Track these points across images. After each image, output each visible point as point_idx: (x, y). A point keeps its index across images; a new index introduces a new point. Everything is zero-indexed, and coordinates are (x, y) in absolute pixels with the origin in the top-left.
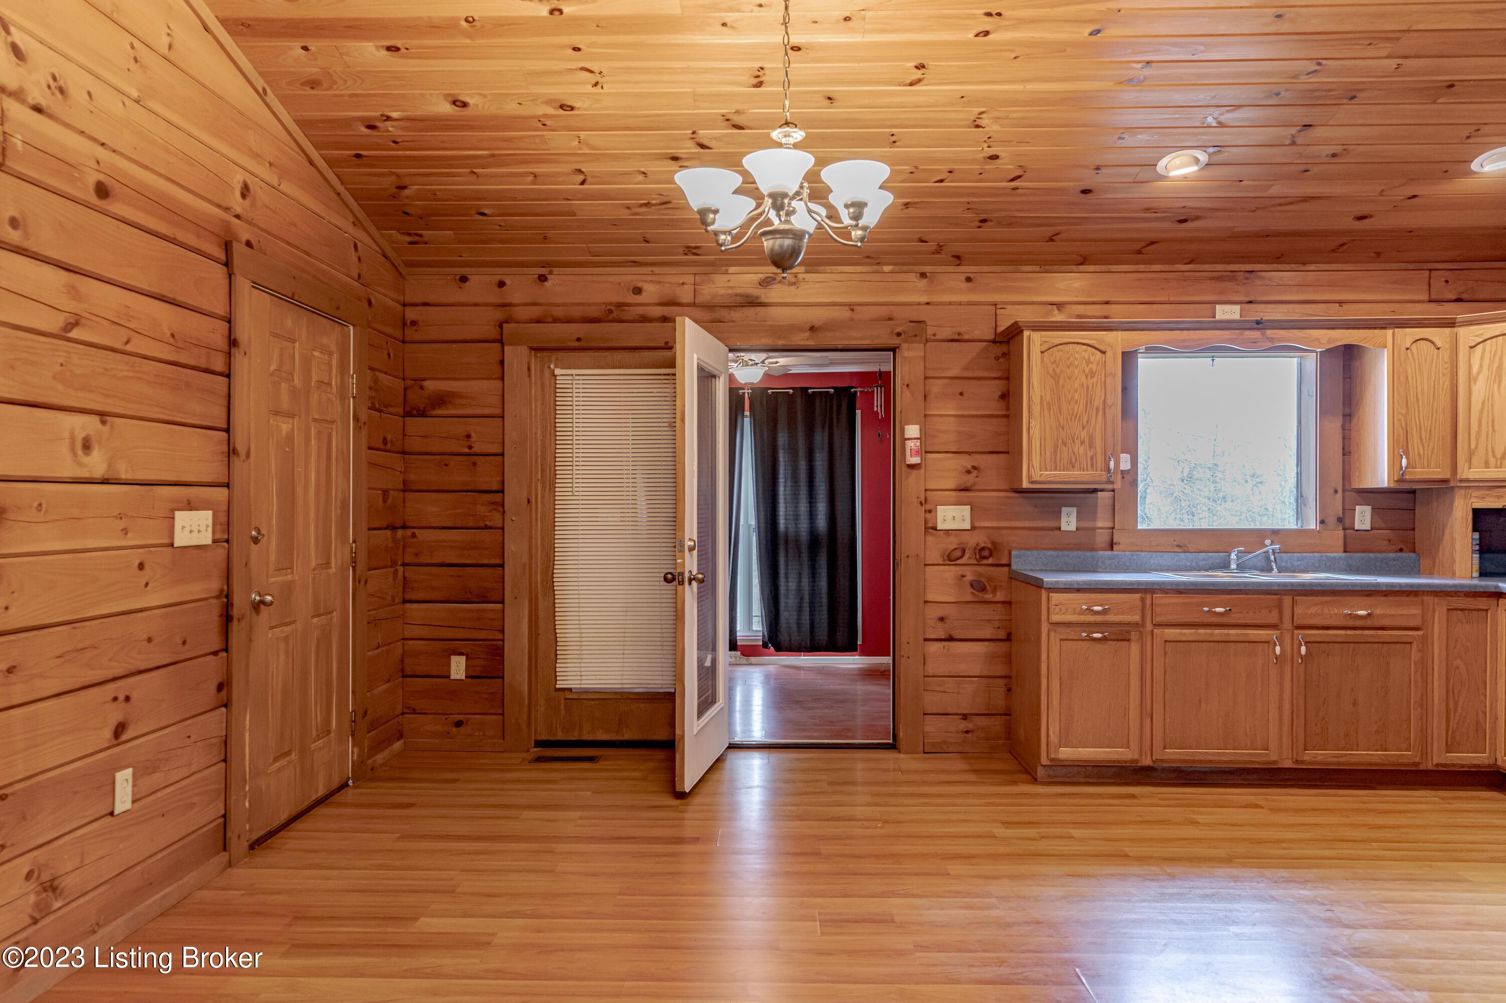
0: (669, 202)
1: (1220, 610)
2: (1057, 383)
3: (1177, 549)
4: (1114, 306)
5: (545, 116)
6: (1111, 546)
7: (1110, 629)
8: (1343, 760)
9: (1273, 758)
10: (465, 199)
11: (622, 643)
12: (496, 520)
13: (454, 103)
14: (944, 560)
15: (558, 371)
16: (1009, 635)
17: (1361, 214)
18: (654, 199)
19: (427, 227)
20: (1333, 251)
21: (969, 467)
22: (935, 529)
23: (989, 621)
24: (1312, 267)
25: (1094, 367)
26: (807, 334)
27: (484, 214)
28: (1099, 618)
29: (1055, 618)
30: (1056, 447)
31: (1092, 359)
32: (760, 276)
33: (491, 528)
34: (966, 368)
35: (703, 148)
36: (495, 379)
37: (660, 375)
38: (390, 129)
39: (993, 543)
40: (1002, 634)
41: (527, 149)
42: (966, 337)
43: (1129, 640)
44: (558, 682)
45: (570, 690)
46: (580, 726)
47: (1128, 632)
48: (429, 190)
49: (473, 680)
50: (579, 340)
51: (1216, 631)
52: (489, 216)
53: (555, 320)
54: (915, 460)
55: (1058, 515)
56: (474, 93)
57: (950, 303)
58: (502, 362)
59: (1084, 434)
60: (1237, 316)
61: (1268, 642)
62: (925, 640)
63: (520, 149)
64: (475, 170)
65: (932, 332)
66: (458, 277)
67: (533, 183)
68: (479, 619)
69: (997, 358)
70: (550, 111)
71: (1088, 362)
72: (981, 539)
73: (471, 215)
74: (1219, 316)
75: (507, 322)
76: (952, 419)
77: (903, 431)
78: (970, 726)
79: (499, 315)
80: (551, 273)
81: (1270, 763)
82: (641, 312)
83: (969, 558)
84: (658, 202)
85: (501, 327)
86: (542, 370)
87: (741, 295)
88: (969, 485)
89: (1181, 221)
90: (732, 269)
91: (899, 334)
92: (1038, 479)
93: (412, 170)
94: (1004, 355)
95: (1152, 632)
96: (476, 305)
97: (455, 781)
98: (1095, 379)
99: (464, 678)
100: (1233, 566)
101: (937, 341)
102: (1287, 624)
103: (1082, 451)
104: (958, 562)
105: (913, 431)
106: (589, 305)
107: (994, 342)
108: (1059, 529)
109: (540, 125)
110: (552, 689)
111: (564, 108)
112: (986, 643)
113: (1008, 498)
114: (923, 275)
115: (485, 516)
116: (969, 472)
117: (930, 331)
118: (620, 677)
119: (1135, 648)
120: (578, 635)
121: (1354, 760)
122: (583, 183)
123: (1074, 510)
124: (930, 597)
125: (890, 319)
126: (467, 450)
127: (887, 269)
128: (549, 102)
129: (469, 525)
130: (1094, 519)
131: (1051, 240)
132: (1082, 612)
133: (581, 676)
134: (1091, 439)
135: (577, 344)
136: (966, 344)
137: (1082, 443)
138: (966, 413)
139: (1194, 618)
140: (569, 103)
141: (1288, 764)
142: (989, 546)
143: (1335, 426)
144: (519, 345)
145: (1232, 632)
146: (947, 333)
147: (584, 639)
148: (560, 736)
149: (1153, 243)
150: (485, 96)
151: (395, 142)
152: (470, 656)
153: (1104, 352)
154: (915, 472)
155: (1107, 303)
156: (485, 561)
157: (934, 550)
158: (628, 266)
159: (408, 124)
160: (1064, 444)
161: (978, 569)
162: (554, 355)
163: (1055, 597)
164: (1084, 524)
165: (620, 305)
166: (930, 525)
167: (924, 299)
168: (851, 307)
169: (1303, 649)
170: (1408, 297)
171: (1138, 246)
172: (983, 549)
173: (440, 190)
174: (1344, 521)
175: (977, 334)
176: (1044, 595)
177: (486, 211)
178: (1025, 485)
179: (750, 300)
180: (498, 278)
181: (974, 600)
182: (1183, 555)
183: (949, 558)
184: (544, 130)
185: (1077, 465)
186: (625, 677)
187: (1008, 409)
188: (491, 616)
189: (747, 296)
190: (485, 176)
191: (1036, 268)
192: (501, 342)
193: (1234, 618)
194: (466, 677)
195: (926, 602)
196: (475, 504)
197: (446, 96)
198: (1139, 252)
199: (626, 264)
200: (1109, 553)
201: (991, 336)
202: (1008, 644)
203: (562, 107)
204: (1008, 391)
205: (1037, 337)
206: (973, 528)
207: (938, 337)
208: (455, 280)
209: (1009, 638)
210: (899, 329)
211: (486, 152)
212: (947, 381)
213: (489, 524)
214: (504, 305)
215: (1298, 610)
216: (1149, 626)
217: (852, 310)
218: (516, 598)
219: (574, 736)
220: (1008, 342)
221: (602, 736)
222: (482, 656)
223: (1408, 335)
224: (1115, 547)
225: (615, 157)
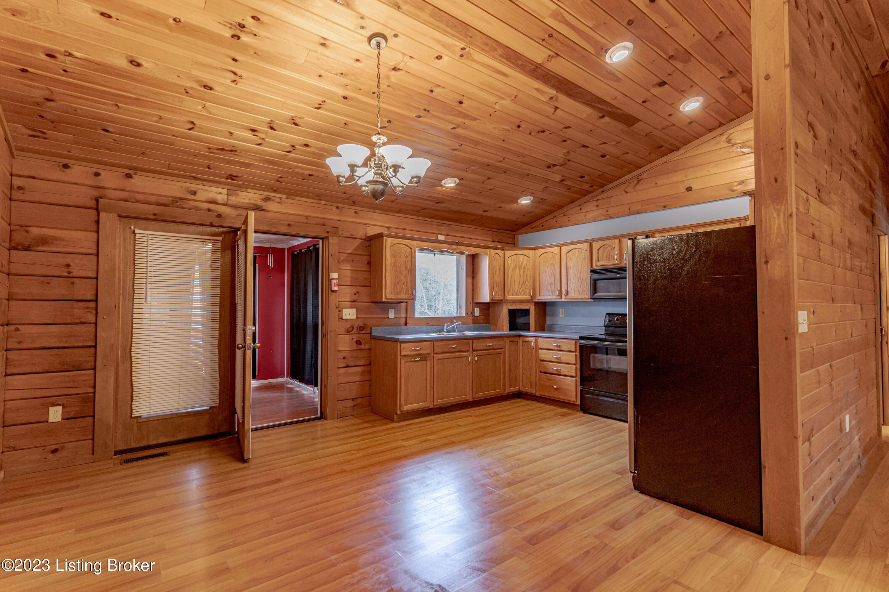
0: (235, 151)
1: (454, 346)
2: (395, 259)
3: (427, 325)
4: (407, 231)
5: (191, 88)
6: (406, 324)
7: (421, 357)
8: (485, 395)
9: (468, 398)
10: (99, 119)
11: (178, 386)
12: (91, 318)
13: (131, 62)
14: (345, 332)
15: (137, 231)
16: (370, 362)
17: (485, 210)
18: (228, 147)
19: (55, 129)
20: (472, 221)
21: (355, 292)
22: (342, 319)
23: (363, 357)
24: (464, 225)
25: (407, 254)
26: (287, 227)
27: (107, 131)
28: (417, 353)
29: (403, 353)
30: (395, 285)
31: (407, 251)
32: (263, 196)
33: (85, 323)
34: (355, 250)
35: (271, 129)
36: (91, 231)
37: (205, 239)
38: (67, 62)
39: (364, 324)
40: (367, 363)
41: (166, 102)
42: (355, 237)
43: (426, 360)
44: (133, 413)
45: (140, 417)
46: (148, 437)
47: (427, 357)
48: (72, 107)
49: (66, 421)
50: (155, 214)
51: (452, 354)
52: (111, 133)
53: (137, 201)
54: (336, 288)
55: (388, 312)
56: (150, 61)
57: (348, 222)
58: (98, 222)
59: (404, 280)
60: (444, 239)
61: (466, 357)
62: (338, 368)
63: (161, 101)
64: (118, 104)
65: (341, 233)
66: (61, 164)
67: (157, 122)
68: (74, 381)
69: (366, 247)
70: (196, 86)
71: (406, 252)
72: (360, 323)
73: (96, 129)
74: (439, 238)
75: (101, 198)
76: (349, 271)
77: (329, 275)
78: (356, 403)
79: (95, 193)
80: (135, 174)
81: (466, 400)
82: (195, 205)
83: (355, 331)
84: (229, 149)
85: (97, 201)
86: (124, 230)
87: (253, 204)
88: (355, 299)
89: (437, 203)
90: (249, 190)
91: (328, 232)
92: (389, 298)
93: (67, 92)
94: (369, 245)
95: (434, 356)
96: (76, 184)
97: (77, 487)
98: (408, 259)
99: (60, 420)
100: (445, 330)
101: (343, 237)
102: (471, 350)
103: (404, 287)
104: (351, 333)
105: (335, 275)
106: (162, 196)
107: (365, 240)
108: (388, 318)
109: (184, 91)
110: (128, 417)
111: (206, 87)
112: (361, 367)
113: (370, 305)
114: (338, 208)
115: (81, 316)
116: (355, 294)
117: (340, 232)
118: (177, 405)
119: (428, 363)
120: (149, 384)
121: (488, 395)
122: (190, 129)
123: (394, 310)
124: (340, 349)
125: (324, 225)
126: (66, 274)
127: (323, 202)
128: (199, 82)
129: (67, 322)
130: (400, 314)
131: (393, 202)
132: (412, 350)
133: (150, 407)
134: (407, 281)
135: (153, 217)
136: (355, 240)
137: (404, 283)
138: (354, 269)
139: (446, 350)
140: (209, 85)
141: (471, 400)
142: (363, 325)
143: (470, 280)
144: (111, 213)
145: (457, 354)
146: (347, 234)
147: (152, 386)
148: (134, 445)
149: (424, 209)
150: (157, 65)
151: (65, 71)
152: (66, 405)
153: (411, 249)
154: (334, 294)
155: (404, 229)
156: (81, 344)
157: (343, 327)
158: (188, 179)
159: (85, 63)
160: (398, 283)
161: (358, 335)
162: (134, 221)
163: (403, 345)
164: (397, 316)
165: (182, 199)
166: (340, 317)
167: (338, 218)
168: (307, 217)
169: (476, 358)
170: (485, 239)
171: (419, 209)
172: (360, 327)
173: (81, 109)
174: (473, 313)
175: (359, 236)
176: (399, 344)
177: (110, 129)
178: (384, 300)
179: (257, 207)
180: (96, 170)
181: (357, 349)
182: (429, 327)
183: (347, 332)
184: (185, 95)
185: (402, 292)
186: (180, 404)
187: (370, 268)
188: (85, 378)
189: (256, 205)
190: (125, 109)
191: (381, 212)
192: (97, 209)
193: (458, 349)
194: (62, 420)
195: (338, 351)
196: (73, 308)
197: (127, 57)
198: (418, 212)
199: (189, 177)
200: (406, 327)
201: (364, 238)
202: (370, 366)
203: (205, 86)
204: (371, 261)
205: (389, 239)
206: (357, 318)
207: (344, 235)
208: (59, 166)
209: (370, 364)
210: (328, 230)
211: (134, 96)
212: (347, 255)
213: (83, 320)
214: (99, 187)
215: (474, 345)
216: (432, 354)
217: (307, 219)
218: (105, 366)
219: (144, 444)
220: (370, 240)
221: (163, 440)
222: (76, 405)
223: (494, 251)
224: (408, 325)
225: (220, 121)
